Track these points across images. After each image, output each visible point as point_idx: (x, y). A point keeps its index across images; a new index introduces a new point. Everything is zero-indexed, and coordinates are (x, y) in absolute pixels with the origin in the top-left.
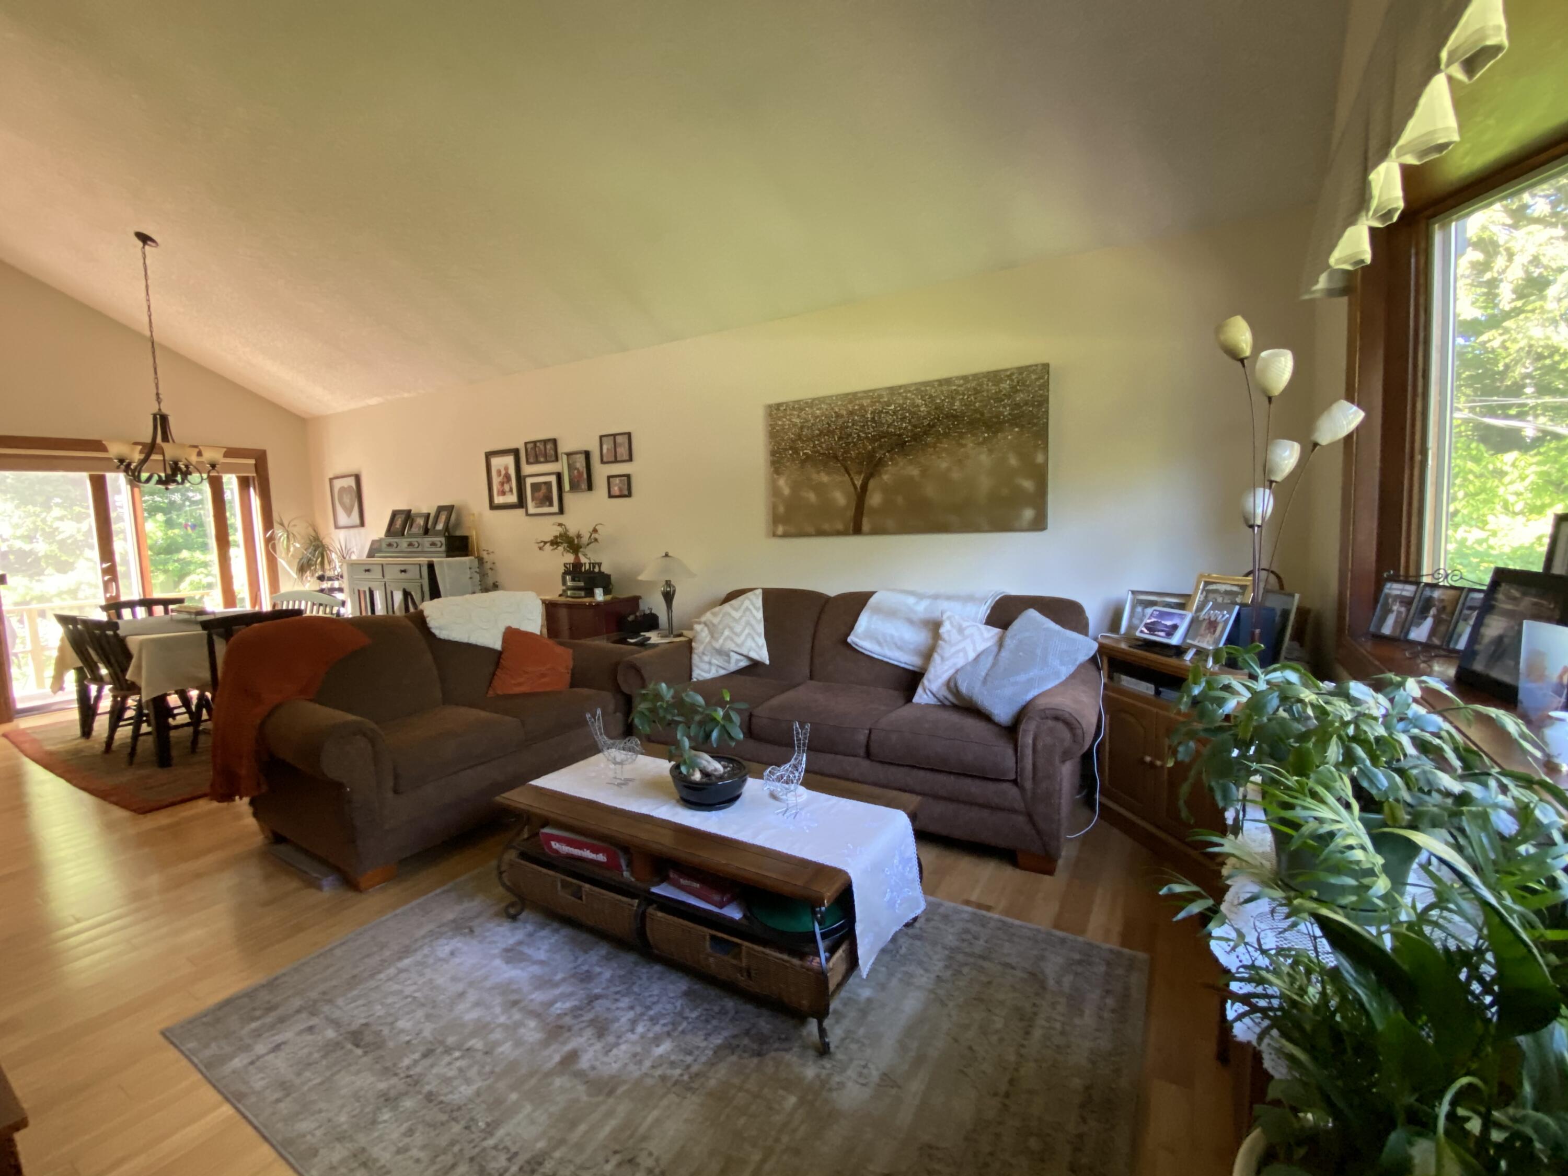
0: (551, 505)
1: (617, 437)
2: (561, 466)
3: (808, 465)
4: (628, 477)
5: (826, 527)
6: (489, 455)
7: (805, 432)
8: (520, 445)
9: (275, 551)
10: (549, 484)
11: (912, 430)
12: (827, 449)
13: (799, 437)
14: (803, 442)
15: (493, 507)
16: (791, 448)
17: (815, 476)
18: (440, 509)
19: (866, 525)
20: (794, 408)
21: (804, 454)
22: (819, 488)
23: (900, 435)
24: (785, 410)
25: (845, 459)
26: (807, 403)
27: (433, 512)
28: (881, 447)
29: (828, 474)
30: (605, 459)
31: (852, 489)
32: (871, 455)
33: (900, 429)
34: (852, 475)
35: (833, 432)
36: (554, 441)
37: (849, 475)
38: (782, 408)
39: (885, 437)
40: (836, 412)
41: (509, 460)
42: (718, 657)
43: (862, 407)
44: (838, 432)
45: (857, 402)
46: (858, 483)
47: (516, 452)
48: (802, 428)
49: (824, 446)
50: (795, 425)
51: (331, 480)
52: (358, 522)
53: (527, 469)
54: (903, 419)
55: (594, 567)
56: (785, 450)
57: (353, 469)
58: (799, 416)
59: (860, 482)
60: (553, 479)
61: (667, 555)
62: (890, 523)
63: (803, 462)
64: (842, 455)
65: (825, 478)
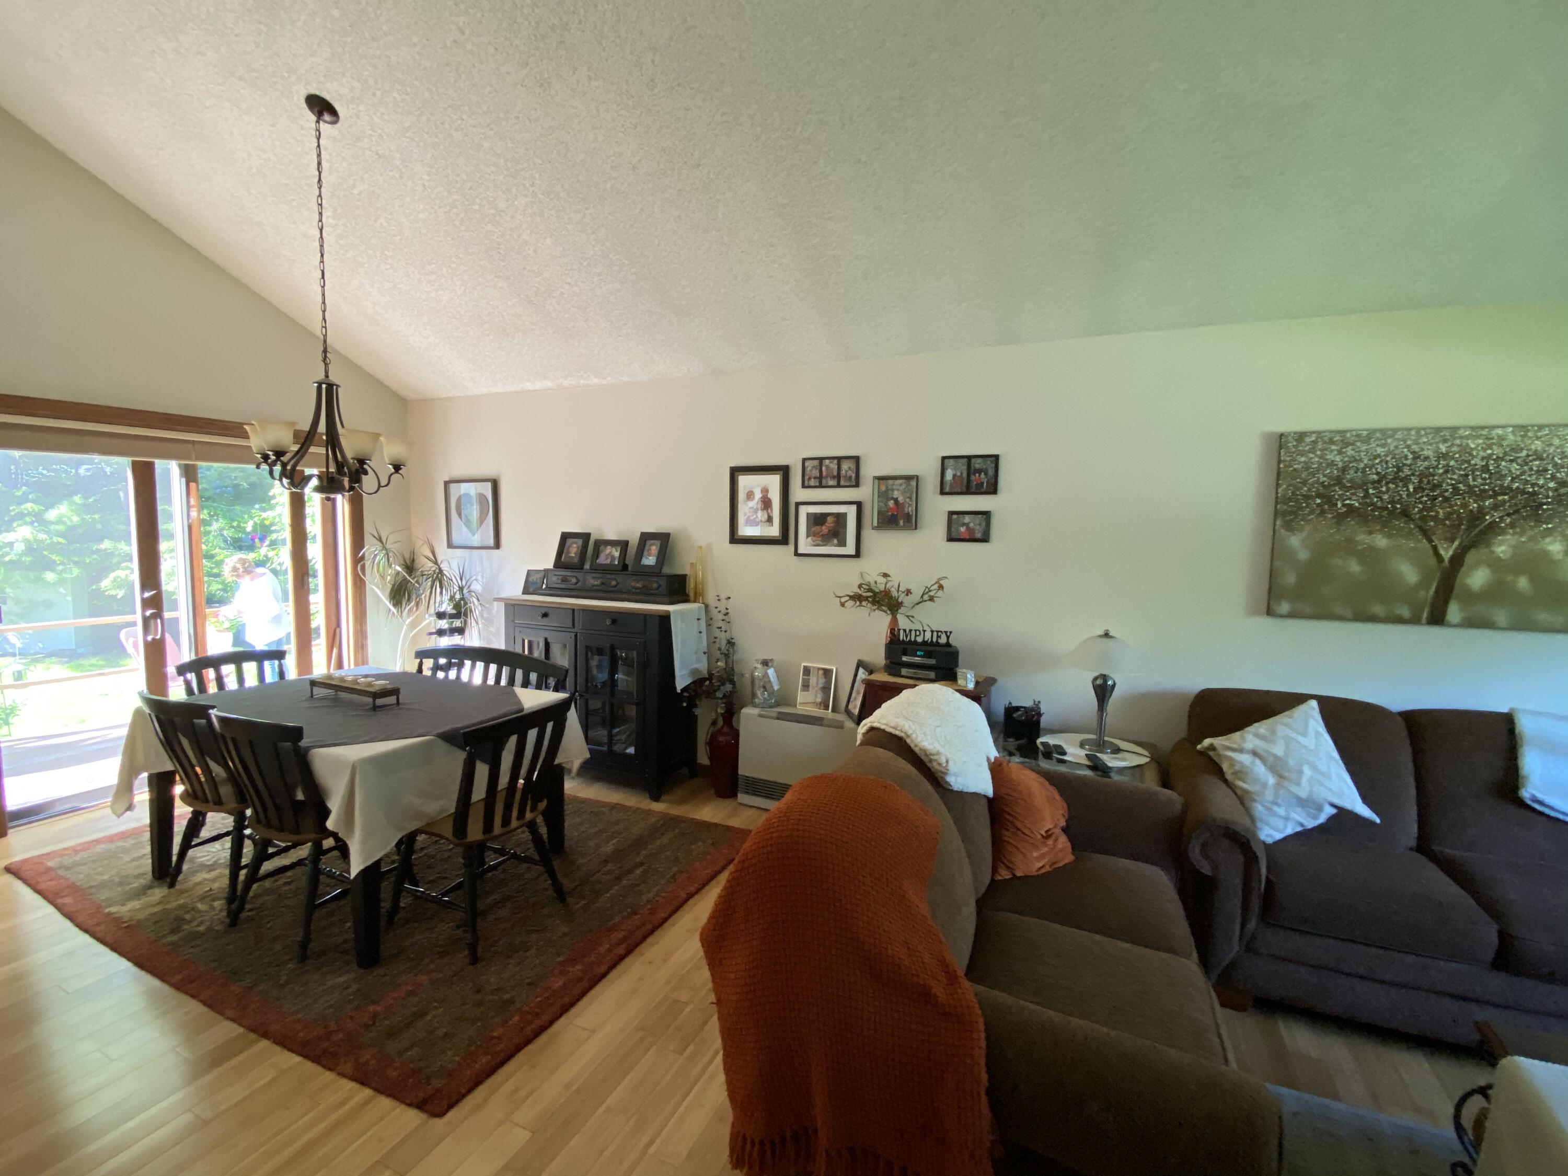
0: (843, 543)
1: (973, 460)
2: (864, 493)
3: (1351, 522)
4: (987, 515)
5: (1378, 609)
6: (735, 472)
7: (1351, 474)
8: (793, 459)
9: (364, 575)
10: (841, 519)
11: (1556, 490)
12: (1392, 502)
13: (1339, 481)
14: (1343, 487)
15: (735, 539)
16: (1319, 496)
17: (1362, 537)
18: (646, 538)
19: (1454, 612)
20: (1331, 442)
21: (1344, 505)
22: (1370, 556)
23: (1534, 494)
24: (1315, 442)
25: (1423, 518)
26: (1358, 436)
27: (634, 539)
28: (1495, 507)
29: (1390, 536)
30: (947, 489)
31: (1433, 561)
32: (1476, 517)
33: (1533, 485)
34: (1436, 542)
35: (1406, 481)
36: (857, 460)
37: (1430, 541)
38: (1308, 440)
39: (1505, 494)
40: (1413, 453)
41: (773, 482)
42: (1299, 809)
43: (1466, 450)
44: (1415, 480)
45: (1458, 442)
46: (1447, 553)
47: (784, 471)
48: (1344, 470)
49: (1386, 497)
50: (1332, 464)
51: (447, 484)
52: (491, 542)
53: (798, 493)
54: (1542, 471)
55: (938, 637)
56: (1307, 497)
57: (489, 471)
58: (1340, 452)
59: (1451, 553)
60: (851, 511)
61: (1107, 635)
62: (1501, 617)
63: (1340, 518)
64: (1420, 511)
65: (1381, 541)
